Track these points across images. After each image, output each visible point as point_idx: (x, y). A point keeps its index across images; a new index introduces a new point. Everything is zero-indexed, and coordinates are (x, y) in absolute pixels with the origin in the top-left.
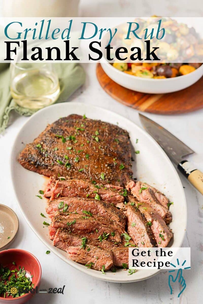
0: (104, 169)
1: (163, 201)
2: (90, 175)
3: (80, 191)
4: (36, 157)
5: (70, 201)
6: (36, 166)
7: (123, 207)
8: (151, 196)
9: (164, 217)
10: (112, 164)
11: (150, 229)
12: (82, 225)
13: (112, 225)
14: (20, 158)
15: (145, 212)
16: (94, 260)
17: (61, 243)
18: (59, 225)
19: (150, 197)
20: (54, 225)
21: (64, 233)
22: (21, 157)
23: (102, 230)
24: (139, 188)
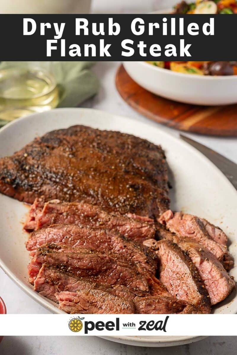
1: (219, 238)
2: (100, 199)
3: (83, 220)
4: (14, 172)
5: (66, 230)
7: (152, 244)
8: (200, 228)
9: (220, 258)
10: (137, 185)
11: (197, 273)
15: (190, 249)
17: (48, 287)
18: (46, 260)
19: (197, 229)
20: (37, 259)
21: (54, 271)
23: (118, 270)
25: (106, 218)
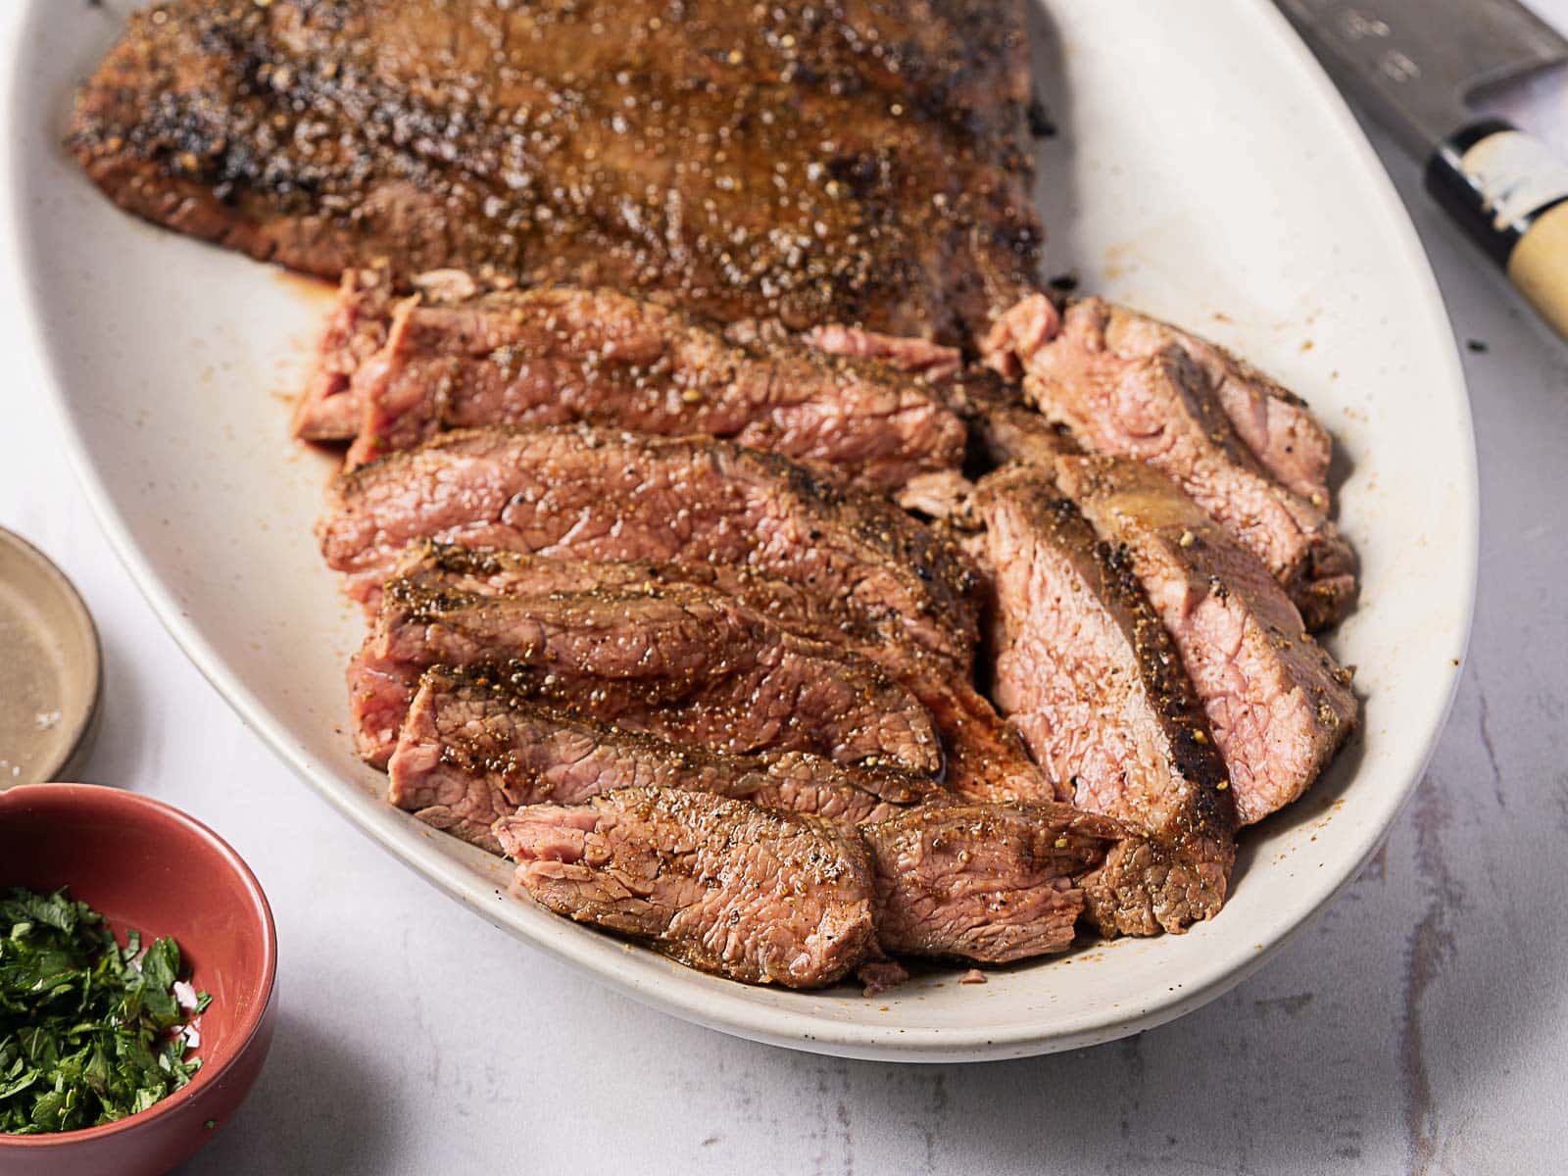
0: (795, 200)
1: (1289, 450)
2: (677, 252)
3: (597, 384)
4: (215, 113)
5: (519, 460)
6: (221, 191)
7: (953, 501)
8: (1188, 407)
9: (1287, 571)
10: (864, 157)
11: (1171, 663)
12: (621, 641)
13: (864, 641)
14: (87, 127)
15: (1135, 536)
16: (724, 905)
17: (457, 786)
18: (433, 647)
19: (1176, 413)
20: (392, 645)
21: (477, 706)
22: (92, 115)
23: (788, 674)
24: (1089, 352)
25: (715, 366)
